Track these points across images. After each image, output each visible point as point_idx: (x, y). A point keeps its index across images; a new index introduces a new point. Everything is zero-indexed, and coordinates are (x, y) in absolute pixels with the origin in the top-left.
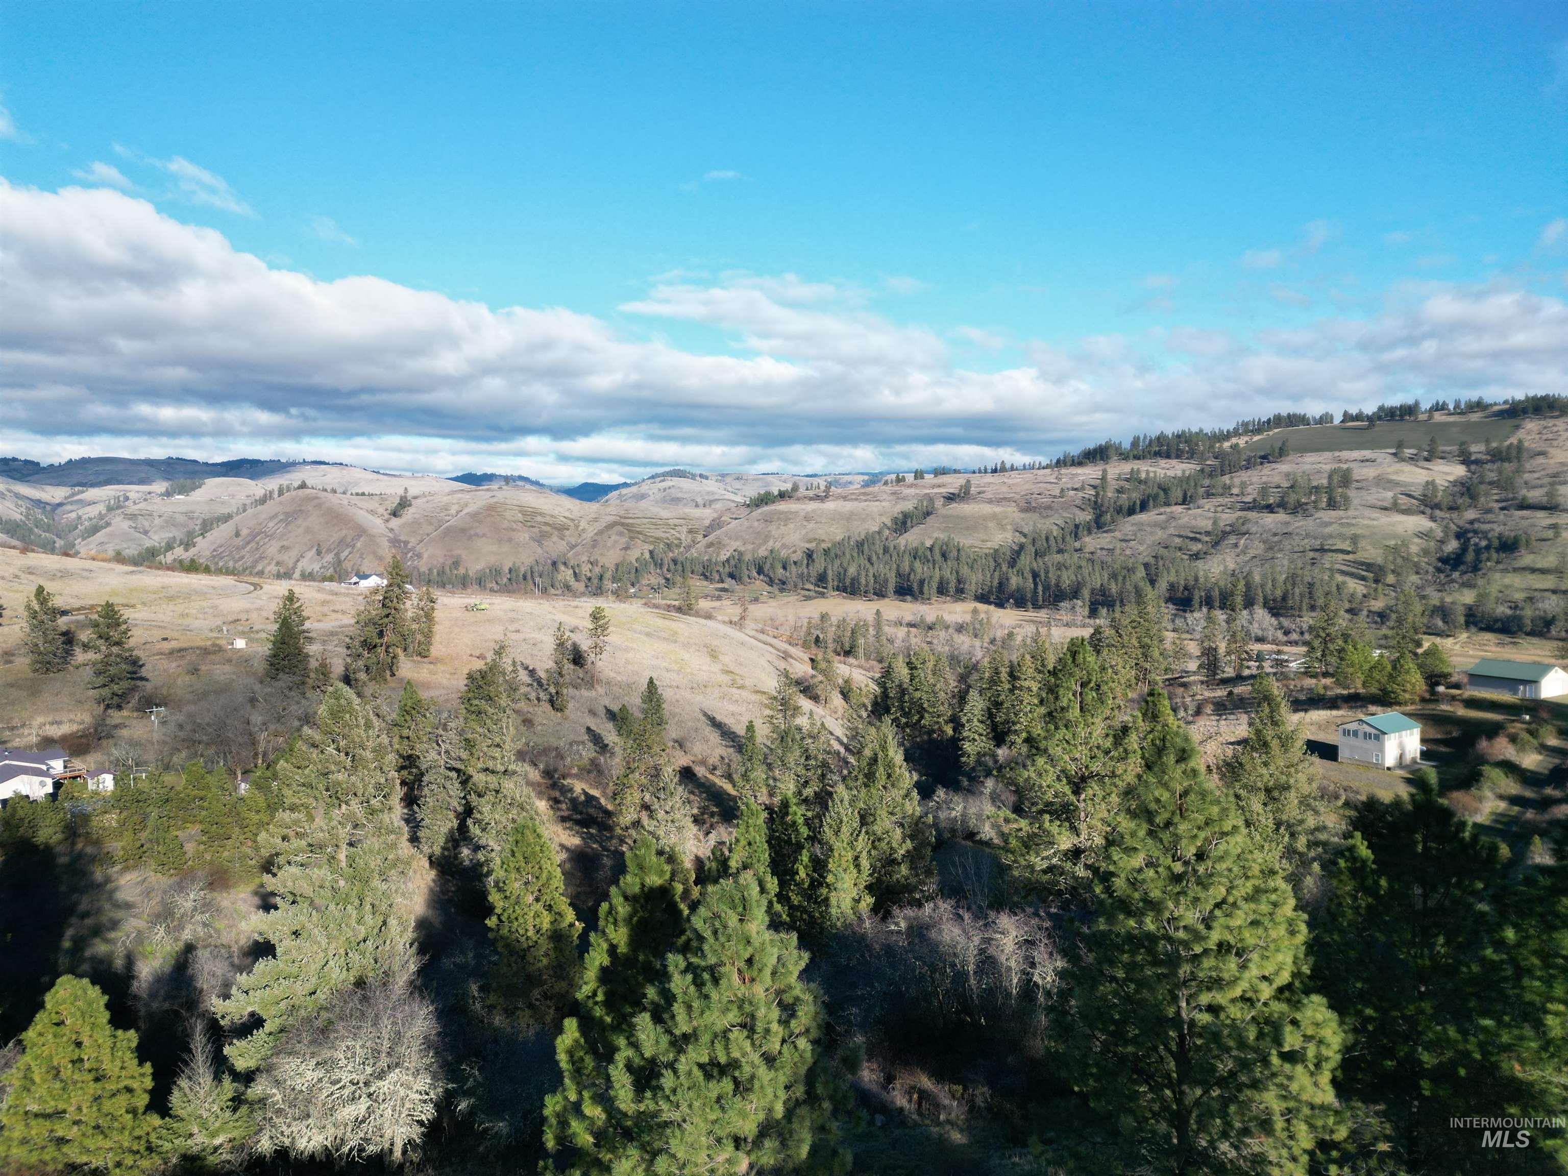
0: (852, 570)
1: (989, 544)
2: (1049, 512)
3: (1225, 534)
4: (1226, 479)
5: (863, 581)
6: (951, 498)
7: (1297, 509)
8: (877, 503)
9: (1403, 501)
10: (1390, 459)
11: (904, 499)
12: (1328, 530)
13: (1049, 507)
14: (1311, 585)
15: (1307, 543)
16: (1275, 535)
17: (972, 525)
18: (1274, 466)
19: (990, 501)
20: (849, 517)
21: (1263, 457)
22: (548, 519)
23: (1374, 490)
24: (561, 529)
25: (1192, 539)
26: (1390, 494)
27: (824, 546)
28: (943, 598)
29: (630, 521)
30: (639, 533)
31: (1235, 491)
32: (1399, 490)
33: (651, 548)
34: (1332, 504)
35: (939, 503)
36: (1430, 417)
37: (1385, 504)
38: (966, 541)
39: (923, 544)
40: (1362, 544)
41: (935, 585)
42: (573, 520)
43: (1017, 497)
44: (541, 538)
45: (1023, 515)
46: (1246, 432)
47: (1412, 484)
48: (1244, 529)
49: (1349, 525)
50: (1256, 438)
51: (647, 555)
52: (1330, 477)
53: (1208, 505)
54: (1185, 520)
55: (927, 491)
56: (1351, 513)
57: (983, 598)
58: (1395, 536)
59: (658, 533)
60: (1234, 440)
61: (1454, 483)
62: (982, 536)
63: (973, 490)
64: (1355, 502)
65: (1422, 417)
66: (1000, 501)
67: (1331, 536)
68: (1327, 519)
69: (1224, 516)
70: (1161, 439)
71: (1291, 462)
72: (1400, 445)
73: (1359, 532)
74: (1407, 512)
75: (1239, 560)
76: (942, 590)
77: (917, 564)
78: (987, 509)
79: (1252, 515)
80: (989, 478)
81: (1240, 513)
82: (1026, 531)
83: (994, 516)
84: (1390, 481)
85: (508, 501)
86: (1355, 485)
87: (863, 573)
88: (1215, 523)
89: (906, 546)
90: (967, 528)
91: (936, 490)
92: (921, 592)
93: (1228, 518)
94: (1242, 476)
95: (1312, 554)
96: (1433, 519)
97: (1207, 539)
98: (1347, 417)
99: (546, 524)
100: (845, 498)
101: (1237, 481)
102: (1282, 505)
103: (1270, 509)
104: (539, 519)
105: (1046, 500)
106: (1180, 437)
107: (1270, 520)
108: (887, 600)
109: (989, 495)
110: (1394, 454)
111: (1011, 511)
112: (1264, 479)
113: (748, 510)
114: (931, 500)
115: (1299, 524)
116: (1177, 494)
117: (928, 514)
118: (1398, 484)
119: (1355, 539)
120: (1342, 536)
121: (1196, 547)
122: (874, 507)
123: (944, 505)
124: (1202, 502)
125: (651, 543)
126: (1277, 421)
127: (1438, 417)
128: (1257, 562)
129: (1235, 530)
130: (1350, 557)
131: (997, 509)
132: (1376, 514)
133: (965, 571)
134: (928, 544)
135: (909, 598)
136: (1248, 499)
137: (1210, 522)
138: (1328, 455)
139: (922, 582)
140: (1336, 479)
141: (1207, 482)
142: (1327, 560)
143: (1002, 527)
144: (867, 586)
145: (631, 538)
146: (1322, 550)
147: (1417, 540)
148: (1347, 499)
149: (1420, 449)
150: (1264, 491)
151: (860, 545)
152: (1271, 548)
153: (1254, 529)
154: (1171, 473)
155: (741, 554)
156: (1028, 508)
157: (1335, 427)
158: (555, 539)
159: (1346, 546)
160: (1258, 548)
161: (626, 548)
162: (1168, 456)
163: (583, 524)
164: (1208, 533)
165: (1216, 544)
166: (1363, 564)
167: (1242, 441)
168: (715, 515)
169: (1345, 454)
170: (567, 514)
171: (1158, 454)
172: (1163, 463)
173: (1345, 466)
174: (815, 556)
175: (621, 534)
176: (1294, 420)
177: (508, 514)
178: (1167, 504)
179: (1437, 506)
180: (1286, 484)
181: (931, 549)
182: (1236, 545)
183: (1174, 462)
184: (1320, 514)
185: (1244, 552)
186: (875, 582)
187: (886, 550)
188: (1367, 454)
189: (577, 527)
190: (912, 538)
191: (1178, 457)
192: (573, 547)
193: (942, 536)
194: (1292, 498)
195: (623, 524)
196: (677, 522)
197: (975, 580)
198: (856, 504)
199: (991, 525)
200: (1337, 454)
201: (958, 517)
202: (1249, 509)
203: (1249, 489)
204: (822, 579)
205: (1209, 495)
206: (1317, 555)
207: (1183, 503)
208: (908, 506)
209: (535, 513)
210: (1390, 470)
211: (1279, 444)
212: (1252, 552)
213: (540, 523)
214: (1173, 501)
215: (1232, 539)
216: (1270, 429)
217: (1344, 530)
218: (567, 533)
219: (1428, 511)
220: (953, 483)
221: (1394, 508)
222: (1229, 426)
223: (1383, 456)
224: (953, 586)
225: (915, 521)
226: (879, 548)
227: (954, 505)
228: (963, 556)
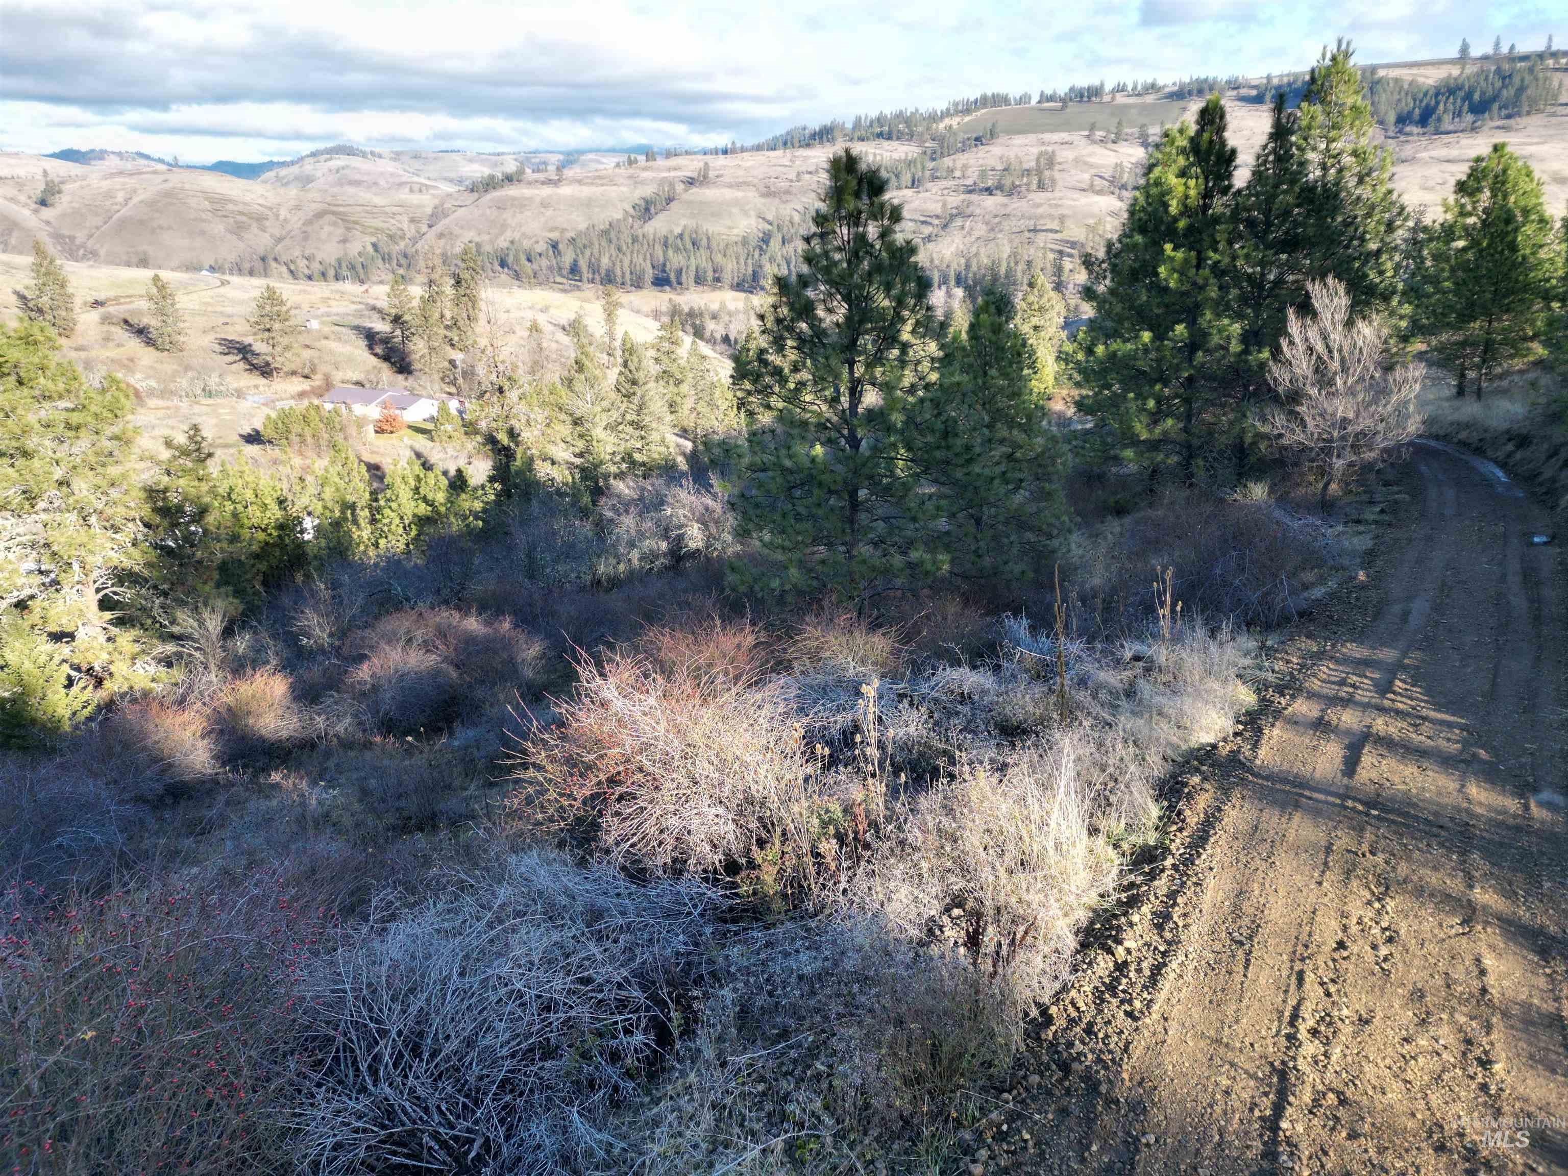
0: (605, 261)
1: (735, 231)
2: (788, 197)
3: (952, 217)
4: (947, 161)
5: (618, 272)
6: (691, 182)
7: (1012, 191)
8: (614, 188)
9: (1098, 181)
10: (1084, 141)
11: (643, 182)
12: (1040, 211)
13: (788, 192)
14: (1029, 263)
15: (1024, 224)
16: (996, 216)
17: (717, 211)
18: (987, 148)
19: (730, 186)
20: (589, 203)
21: (977, 139)
22: (240, 208)
23: (1073, 172)
24: (260, 219)
25: (923, 222)
26: (1086, 176)
27: (572, 234)
28: (700, 288)
29: (341, 209)
30: (356, 223)
31: (957, 174)
32: (1093, 171)
33: (374, 239)
34: (1041, 186)
35: (680, 187)
36: (1113, 99)
37: (1084, 186)
38: (712, 227)
39: (671, 231)
40: (1069, 223)
41: (692, 274)
42: (270, 209)
43: (756, 181)
44: (238, 229)
45: (762, 200)
46: (957, 112)
47: (1103, 166)
48: (968, 211)
49: (1057, 206)
50: (967, 119)
51: (370, 249)
52: (1038, 160)
53: (935, 188)
54: (916, 204)
55: (665, 174)
56: (1057, 194)
57: (738, 287)
58: (1092, 216)
59: (377, 223)
60: (947, 121)
61: (1136, 165)
62: (728, 223)
63: (711, 174)
64: (1060, 184)
65: (1106, 98)
66: (738, 185)
67: (1042, 217)
68: (1038, 201)
69: (950, 199)
70: (880, 120)
71: (1002, 145)
72: (1093, 128)
73: (1066, 212)
74: (1100, 192)
75: (966, 240)
76: (699, 280)
77: (670, 253)
78: (729, 194)
79: (974, 197)
80: (721, 160)
81: (963, 197)
82: (770, 217)
83: (736, 202)
84: (1086, 163)
85: (187, 186)
86: (1057, 167)
87: (617, 264)
88: (944, 205)
89: (654, 234)
90: (713, 215)
91: (672, 174)
92: (680, 283)
93: (954, 200)
94: (962, 159)
95: (1027, 234)
96: (1120, 199)
97: (936, 222)
98: (1044, 98)
99: (241, 213)
100: (580, 182)
101: (959, 164)
102: (1000, 187)
103: (989, 191)
104: (230, 207)
105: (784, 185)
106: (900, 116)
107: (991, 203)
108: (645, 292)
109: (727, 179)
110: (1088, 137)
111: (752, 194)
112: (981, 162)
113: (476, 195)
114: (672, 185)
115: (1016, 205)
116: (906, 178)
117: (669, 200)
118: (1091, 166)
119: (1062, 219)
120: (1051, 217)
121: (927, 230)
122: (613, 192)
123: (686, 190)
124: (929, 185)
125: (372, 234)
126: (984, 102)
127: (1120, 99)
128: (980, 242)
129: (960, 213)
130: (1058, 236)
131: (739, 194)
132: (1077, 195)
133: (719, 258)
134: (678, 230)
135: (667, 288)
136: (969, 182)
137: (939, 205)
138: (1032, 138)
139: (679, 272)
140: (1043, 161)
141: (931, 165)
142: (1041, 239)
143: (746, 213)
144: (623, 277)
145: (348, 229)
146: (1035, 231)
147: (1109, 219)
148: (1053, 180)
149: (1108, 131)
150: (983, 174)
151: (605, 233)
152: (993, 230)
153: (978, 211)
154: (896, 156)
155: (478, 245)
156: (769, 193)
157: (1032, 109)
158: (255, 229)
159: (1054, 225)
160: (981, 230)
161: (344, 241)
162: (889, 138)
163: (283, 213)
164: (938, 217)
165: (945, 226)
166: (1067, 242)
167: (954, 122)
168: (436, 202)
169: (1047, 137)
170: (261, 201)
171: (880, 135)
172: (886, 144)
173: (1050, 149)
174: (561, 246)
175: (335, 224)
176: (998, 100)
177: (193, 202)
178: (899, 188)
179: (1123, 187)
180: (1000, 167)
181: (681, 236)
182: (963, 227)
183: (895, 144)
184: (1031, 196)
185: (969, 234)
186: (631, 273)
187: (635, 240)
188: (1064, 136)
189: (277, 216)
190: (659, 225)
191: (898, 139)
192: (279, 240)
193: (691, 223)
194: (1007, 182)
195: (334, 213)
196: (395, 209)
197: (731, 268)
198: (593, 189)
199: (735, 210)
200: (1041, 136)
201: (701, 203)
202: (970, 192)
203: (969, 173)
204: (574, 270)
205: (934, 178)
206: (1031, 235)
207: (912, 186)
208: (648, 191)
209: (224, 200)
210: (1084, 152)
211: (989, 126)
212: (977, 234)
213: (233, 212)
214: (904, 184)
215: (959, 222)
216: (977, 109)
217: (1052, 211)
218: (267, 223)
219: (1117, 191)
220: (690, 166)
221: (1091, 189)
222: (941, 106)
223: (1077, 137)
224: (710, 275)
225: (659, 207)
226: (626, 237)
227: (694, 190)
228: (714, 245)
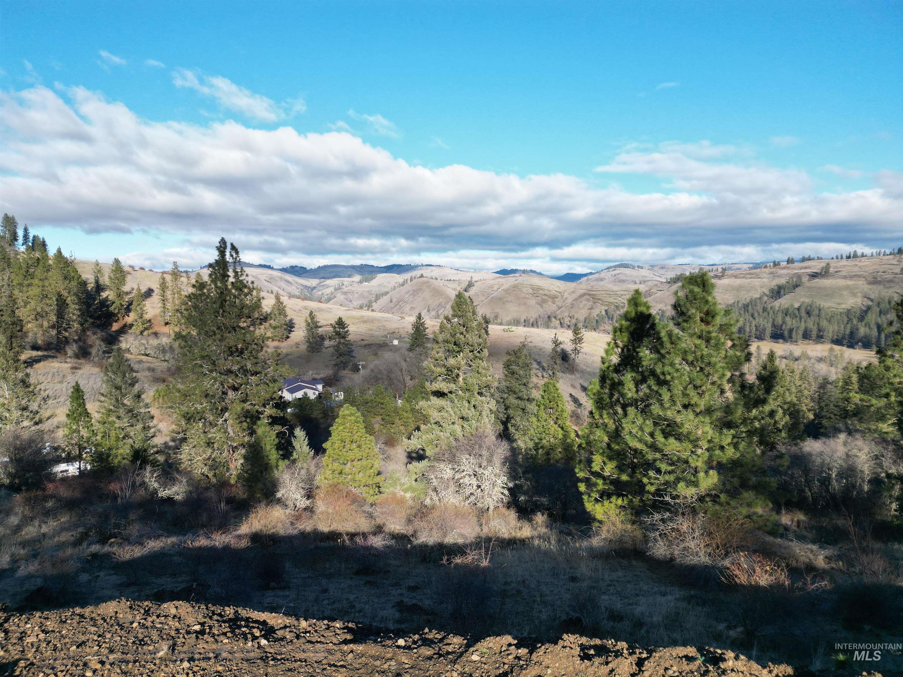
1: (843, 306)
5: (748, 329)
6: (814, 276)
8: (759, 280)
11: (779, 276)
17: (829, 293)
19: (845, 277)
20: (739, 289)
22: (546, 292)
24: (554, 298)
28: (807, 341)
29: (594, 293)
30: (599, 299)
33: (606, 308)
35: (805, 279)
38: (826, 304)
39: (792, 306)
41: (801, 333)
42: (560, 293)
43: (866, 274)
44: (542, 303)
45: (870, 287)
51: (604, 313)
55: (797, 271)
57: (838, 342)
59: (611, 300)
62: (838, 301)
63: (831, 270)
66: (852, 277)
76: (806, 336)
77: (788, 319)
78: (842, 282)
80: (844, 262)
82: (872, 297)
83: (847, 288)
85: (525, 283)
87: (748, 324)
89: (779, 307)
90: (826, 296)
91: (803, 271)
92: (790, 337)
99: (545, 295)
100: (736, 277)
104: (541, 292)
108: (764, 342)
109: (844, 273)
111: (861, 284)
113: (670, 285)
114: (799, 277)
117: (796, 286)
122: (757, 282)
123: (809, 280)
125: (606, 305)
131: (850, 283)
133: (824, 323)
134: (796, 305)
135: (781, 340)
139: (791, 331)
143: (854, 295)
144: (750, 332)
145: (594, 303)
151: (746, 307)
155: (663, 312)
156: (875, 282)
158: (550, 303)
161: (591, 309)
163: (566, 295)
168: (647, 289)
170: (557, 289)
175: (588, 300)
177: (524, 290)
181: (798, 309)
186: (756, 330)
187: (765, 310)
189: (562, 296)
190: (784, 302)
192: (560, 308)
193: (807, 300)
195: (589, 295)
196: (622, 293)
197: (832, 329)
198: (744, 280)
199: (845, 293)
201: (820, 288)
208: (782, 281)
209: (540, 289)
213: (541, 294)
218: (556, 300)
220: (816, 267)
224: (814, 333)
225: (786, 291)
226: (759, 308)
227: (817, 280)
228: (823, 314)
